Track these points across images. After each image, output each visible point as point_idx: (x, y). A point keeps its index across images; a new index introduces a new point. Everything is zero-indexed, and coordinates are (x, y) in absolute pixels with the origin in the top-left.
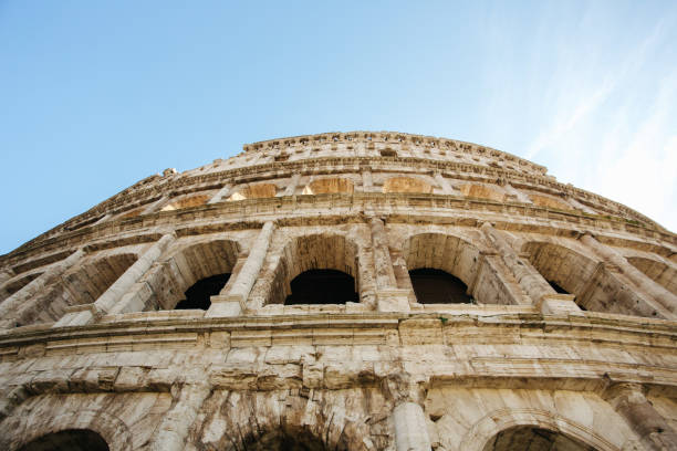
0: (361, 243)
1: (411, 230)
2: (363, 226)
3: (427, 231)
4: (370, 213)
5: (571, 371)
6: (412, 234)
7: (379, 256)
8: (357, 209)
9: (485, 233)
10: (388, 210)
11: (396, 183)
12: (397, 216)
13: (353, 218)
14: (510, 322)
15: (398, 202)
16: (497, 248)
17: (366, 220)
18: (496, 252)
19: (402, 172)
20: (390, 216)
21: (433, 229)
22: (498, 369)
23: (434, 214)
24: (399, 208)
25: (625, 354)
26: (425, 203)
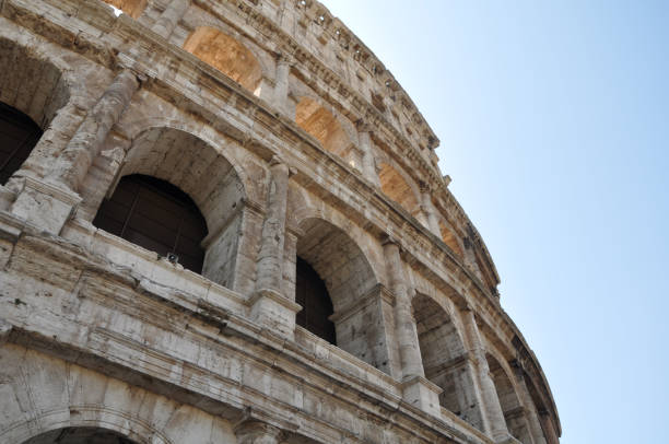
0: (78, 97)
1: (172, 117)
2: (103, 73)
3: (195, 133)
4: (126, 60)
5: (214, 390)
6: (168, 124)
7: (85, 129)
8: (114, 41)
9: (272, 178)
10: (159, 70)
11: (219, 40)
12: (165, 87)
13: (97, 51)
14: (182, 303)
15: (182, 67)
16: (269, 204)
17: (114, 66)
18: (263, 209)
19: (239, 30)
20: (156, 80)
21: (207, 134)
22: (120, 354)
23: (222, 114)
24: (178, 77)
25: (299, 395)
26: (222, 91)
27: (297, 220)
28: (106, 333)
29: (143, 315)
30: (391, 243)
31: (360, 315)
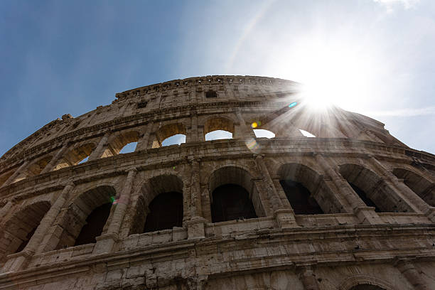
0: (185, 182)
1: (215, 166)
2: (187, 166)
3: (225, 166)
4: (191, 158)
6: (215, 169)
7: (193, 192)
8: (184, 154)
9: (258, 163)
10: (202, 153)
12: (207, 157)
13: (181, 161)
14: (251, 237)
15: (208, 147)
16: (262, 174)
17: (189, 162)
18: (261, 178)
20: (203, 157)
21: (228, 163)
22: (243, 266)
23: (228, 153)
24: (209, 151)
27: (275, 172)
28: (235, 262)
29: (243, 248)
30: (316, 155)
31: (321, 190)
